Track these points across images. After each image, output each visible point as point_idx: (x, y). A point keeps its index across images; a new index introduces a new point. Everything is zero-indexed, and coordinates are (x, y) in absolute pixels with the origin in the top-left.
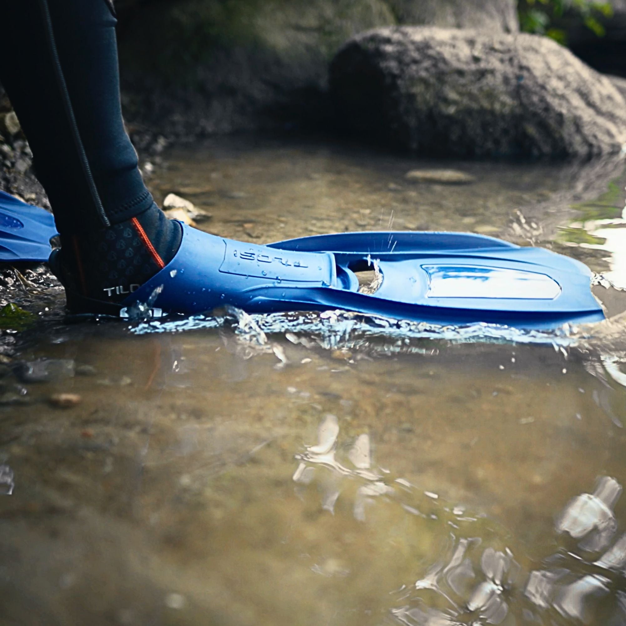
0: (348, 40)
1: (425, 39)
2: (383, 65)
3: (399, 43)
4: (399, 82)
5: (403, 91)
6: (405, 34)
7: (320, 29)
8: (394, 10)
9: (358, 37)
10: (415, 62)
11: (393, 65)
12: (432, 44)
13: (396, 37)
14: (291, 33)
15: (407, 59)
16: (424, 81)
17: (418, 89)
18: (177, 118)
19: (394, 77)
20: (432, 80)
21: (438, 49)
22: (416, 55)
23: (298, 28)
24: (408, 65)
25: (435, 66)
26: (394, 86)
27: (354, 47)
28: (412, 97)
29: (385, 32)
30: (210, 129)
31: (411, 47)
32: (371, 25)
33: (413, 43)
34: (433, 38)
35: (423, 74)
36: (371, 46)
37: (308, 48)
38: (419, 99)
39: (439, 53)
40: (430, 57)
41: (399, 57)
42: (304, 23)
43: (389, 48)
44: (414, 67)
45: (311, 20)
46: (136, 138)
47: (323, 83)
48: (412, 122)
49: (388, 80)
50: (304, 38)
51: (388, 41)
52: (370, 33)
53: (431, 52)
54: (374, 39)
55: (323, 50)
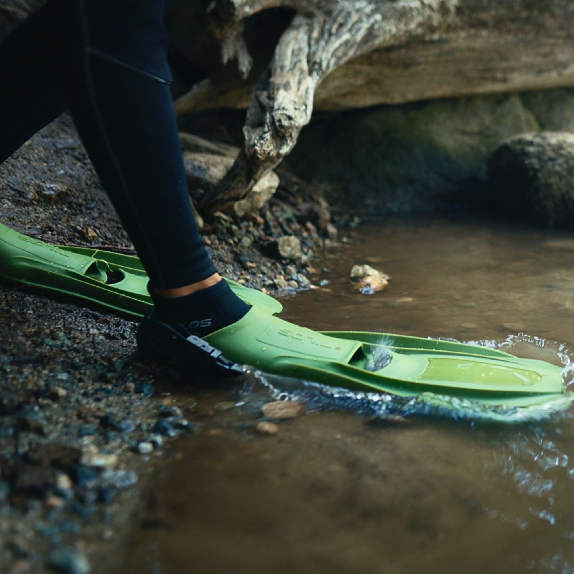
0: (501, 142)
1: (559, 142)
2: (527, 162)
3: (539, 145)
4: (540, 175)
5: (543, 181)
6: (544, 138)
7: (481, 133)
8: (538, 118)
9: (508, 140)
10: (552, 159)
11: (535, 162)
12: (564, 145)
13: (537, 140)
14: (458, 137)
15: (545, 158)
16: (558, 174)
17: (554, 180)
18: (369, 202)
19: (536, 171)
20: (564, 173)
21: (569, 149)
22: (551, 154)
23: (464, 133)
24: (546, 162)
25: (567, 162)
26: (535, 178)
27: (506, 148)
28: (549, 186)
29: (529, 137)
30: (395, 209)
31: (548, 149)
32: (520, 130)
33: (550, 145)
34: (564, 142)
35: (557, 168)
36: (518, 147)
37: (472, 148)
38: (555, 187)
39: (569, 153)
40: (563, 156)
41: (539, 156)
42: (468, 129)
43: (531, 149)
44: (550, 164)
45: (473, 126)
46: (336, 218)
47: (483, 174)
48: (550, 204)
49: (531, 173)
50: (468, 140)
51: (531, 143)
52: (517, 137)
53: (563, 152)
54: (520, 142)
55: (483, 149)
